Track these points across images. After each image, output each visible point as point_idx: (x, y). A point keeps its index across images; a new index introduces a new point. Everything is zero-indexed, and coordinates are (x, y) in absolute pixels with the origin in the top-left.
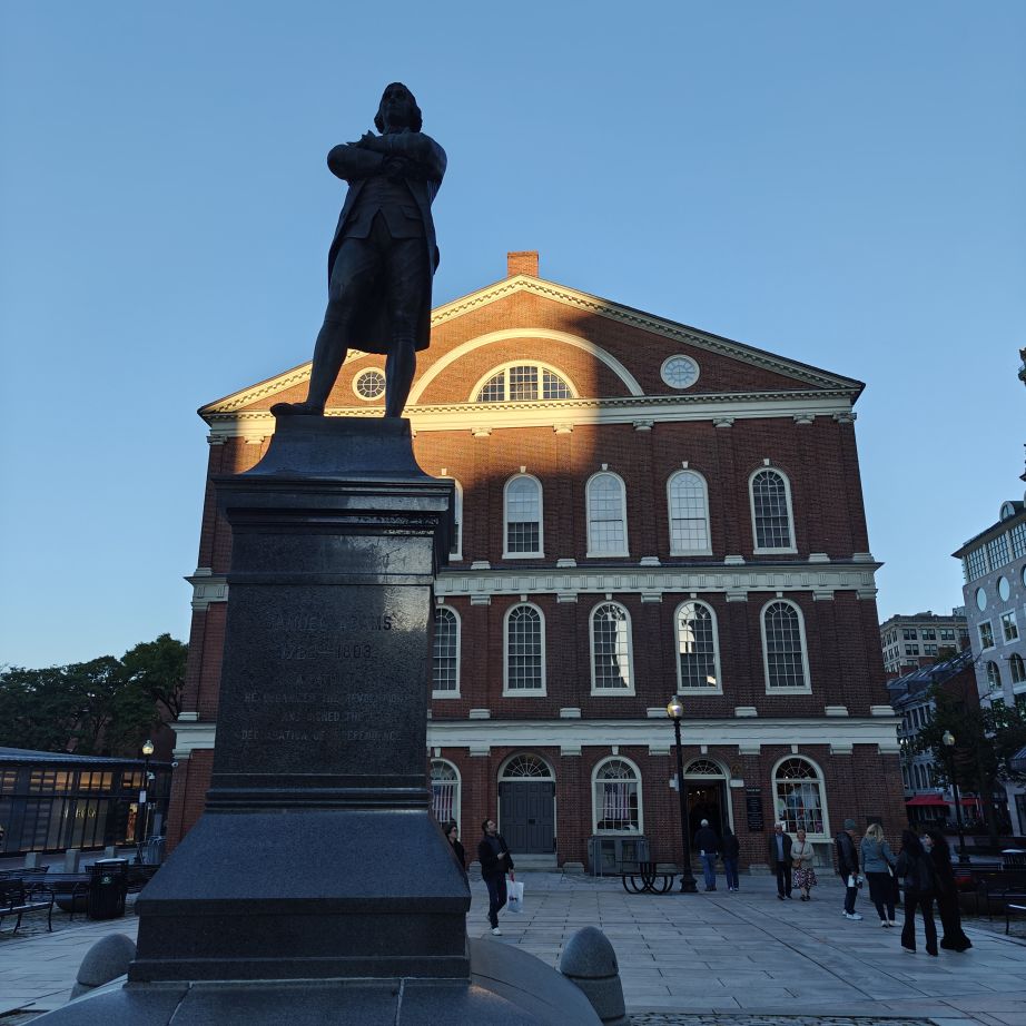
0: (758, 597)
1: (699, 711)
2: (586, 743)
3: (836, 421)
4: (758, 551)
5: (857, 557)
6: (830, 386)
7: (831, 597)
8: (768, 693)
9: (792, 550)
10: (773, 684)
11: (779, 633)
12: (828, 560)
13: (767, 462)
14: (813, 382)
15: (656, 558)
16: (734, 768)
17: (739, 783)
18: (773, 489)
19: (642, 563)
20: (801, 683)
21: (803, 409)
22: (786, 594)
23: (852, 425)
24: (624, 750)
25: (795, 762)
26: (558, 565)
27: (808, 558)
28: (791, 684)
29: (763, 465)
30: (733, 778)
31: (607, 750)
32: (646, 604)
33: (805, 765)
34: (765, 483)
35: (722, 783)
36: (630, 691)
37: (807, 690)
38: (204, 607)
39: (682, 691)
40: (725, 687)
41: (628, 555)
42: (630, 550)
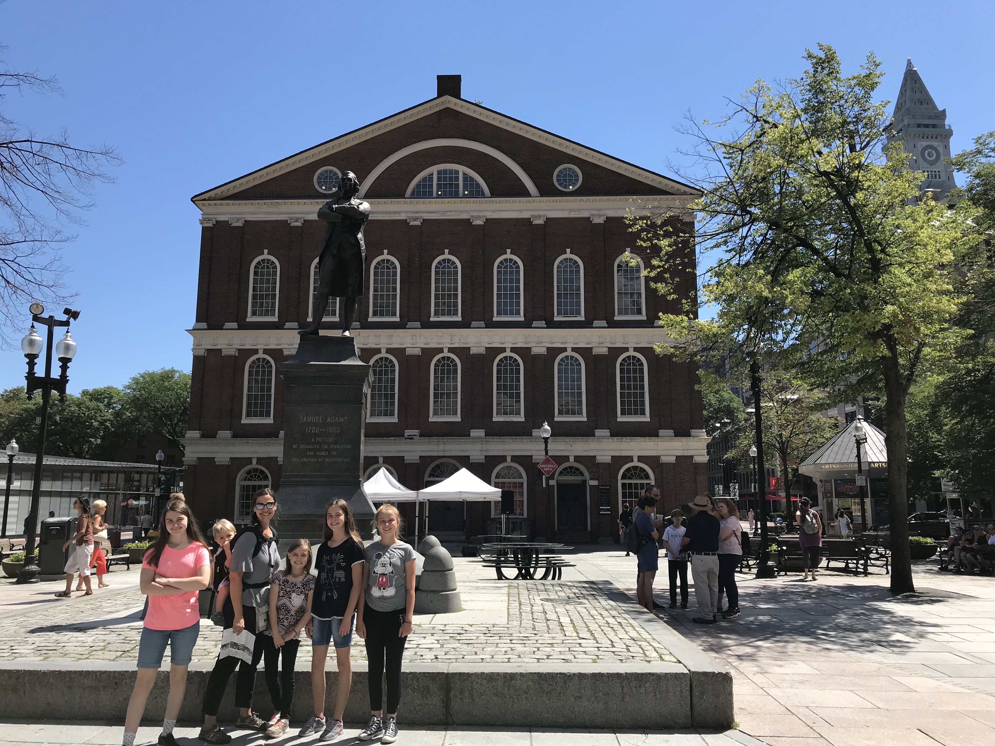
0: (615, 351)
2: (488, 454)
3: (682, 220)
4: (617, 317)
6: (679, 193)
8: (619, 420)
9: (643, 317)
10: (623, 413)
11: (629, 378)
13: (628, 250)
14: (666, 189)
15: (544, 322)
16: (592, 472)
17: (594, 483)
18: (632, 272)
19: (533, 326)
20: (643, 413)
22: (636, 349)
24: (515, 459)
25: (635, 468)
26: (472, 326)
27: (653, 323)
28: (636, 414)
29: (625, 252)
30: (591, 479)
31: (502, 459)
32: (535, 355)
33: (643, 470)
34: (626, 267)
35: (585, 482)
36: (521, 418)
37: (646, 418)
38: (201, 353)
39: (559, 417)
40: (588, 415)
41: (523, 319)
42: (525, 316)
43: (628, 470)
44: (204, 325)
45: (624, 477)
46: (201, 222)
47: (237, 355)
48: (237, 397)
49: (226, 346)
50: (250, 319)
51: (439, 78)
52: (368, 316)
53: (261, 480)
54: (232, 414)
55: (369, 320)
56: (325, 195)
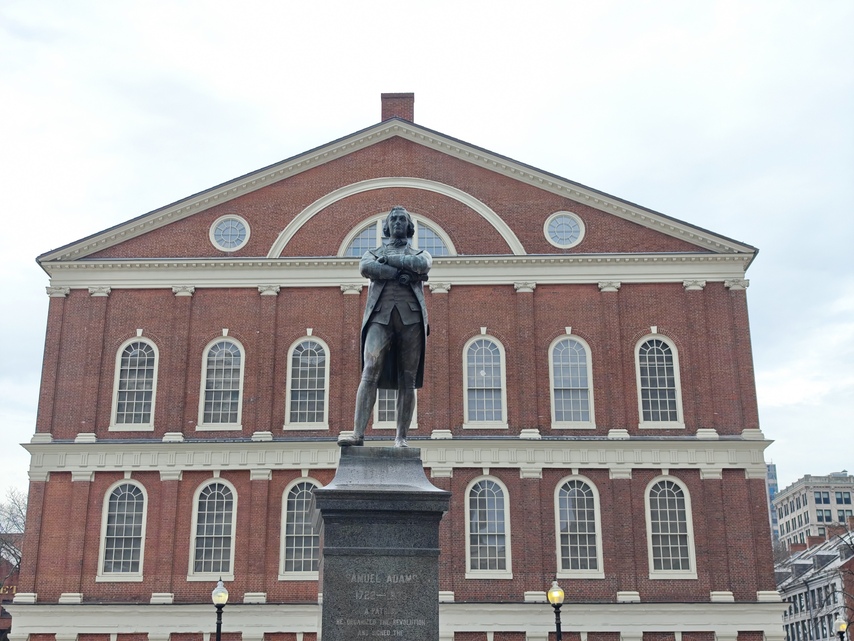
0: (642, 474)
1: (579, 595)
3: (728, 288)
4: (643, 425)
5: (747, 434)
6: (723, 251)
7: (719, 476)
8: (651, 577)
9: (680, 424)
10: (657, 565)
11: (664, 514)
12: (717, 436)
13: (654, 329)
14: (704, 245)
15: (537, 430)
18: (660, 359)
19: (522, 436)
20: (686, 566)
21: (693, 275)
22: (672, 471)
23: (743, 292)
24: (500, 637)
26: (433, 437)
27: (694, 433)
28: (676, 567)
29: (649, 332)
31: (481, 637)
32: (526, 480)
34: (652, 352)
36: (507, 574)
37: (692, 574)
38: (43, 477)
39: (562, 574)
40: (607, 570)
41: (506, 427)
42: (509, 421)
44: (47, 437)
46: (49, 291)
47: (93, 480)
48: (89, 543)
49: (79, 469)
50: (114, 427)
52: (282, 422)
54: (86, 568)
55: (285, 428)
56: (225, 254)
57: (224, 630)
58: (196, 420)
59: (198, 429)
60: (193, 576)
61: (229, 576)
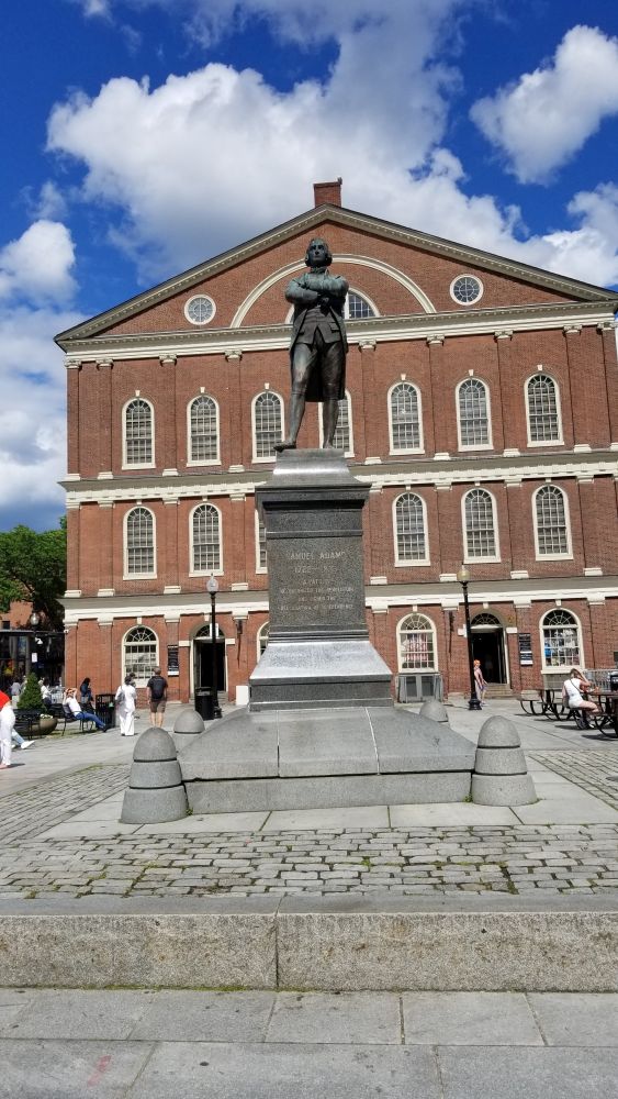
0: (531, 483)
1: (481, 575)
2: (393, 604)
3: (601, 330)
4: (531, 444)
6: (596, 298)
7: (592, 481)
8: (538, 559)
9: (561, 442)
10: (542, 552)
11: (548, 511)
12: (591, 450)
13: (540, 367)
14: (581, 295)
15: (448, 454)
16: (510, 619)
17: (513, 631)
18: (546, 392)
19: (436, 458)
20: (565, 550)
21: (573, 321)
22: (555, 479)
24: (422, 608)
25: (559, 612)
28: (557, 551)
29: (537, 369)
30: (509, 626)
31: (408, 608)
32: (439, 492)
33: (567, 614)
34: (538, 386)
35: (500, 631)
36: (426, 562)
37: (569, 556)
38: (77, 506)
39: (468, 560)
40: (502, 556)
41: (423, 452)
42: (425, 448)
43: (551, 615)
44: (76, 477)
45: (546, 622)
46: (66, 364)
47: (114, 507)
48: (115, 553)
49: (103, 499)
50: (126, 466)
51: (317, 187)
52: (251, 457)
53: (147, 640)
54: (113, 570)
55: (254, 461)
56: (198, 327)
57: (216, 611)
58: (186, 459)
59: (188, 465)
60: (193, 573)
61: (220, 572)
